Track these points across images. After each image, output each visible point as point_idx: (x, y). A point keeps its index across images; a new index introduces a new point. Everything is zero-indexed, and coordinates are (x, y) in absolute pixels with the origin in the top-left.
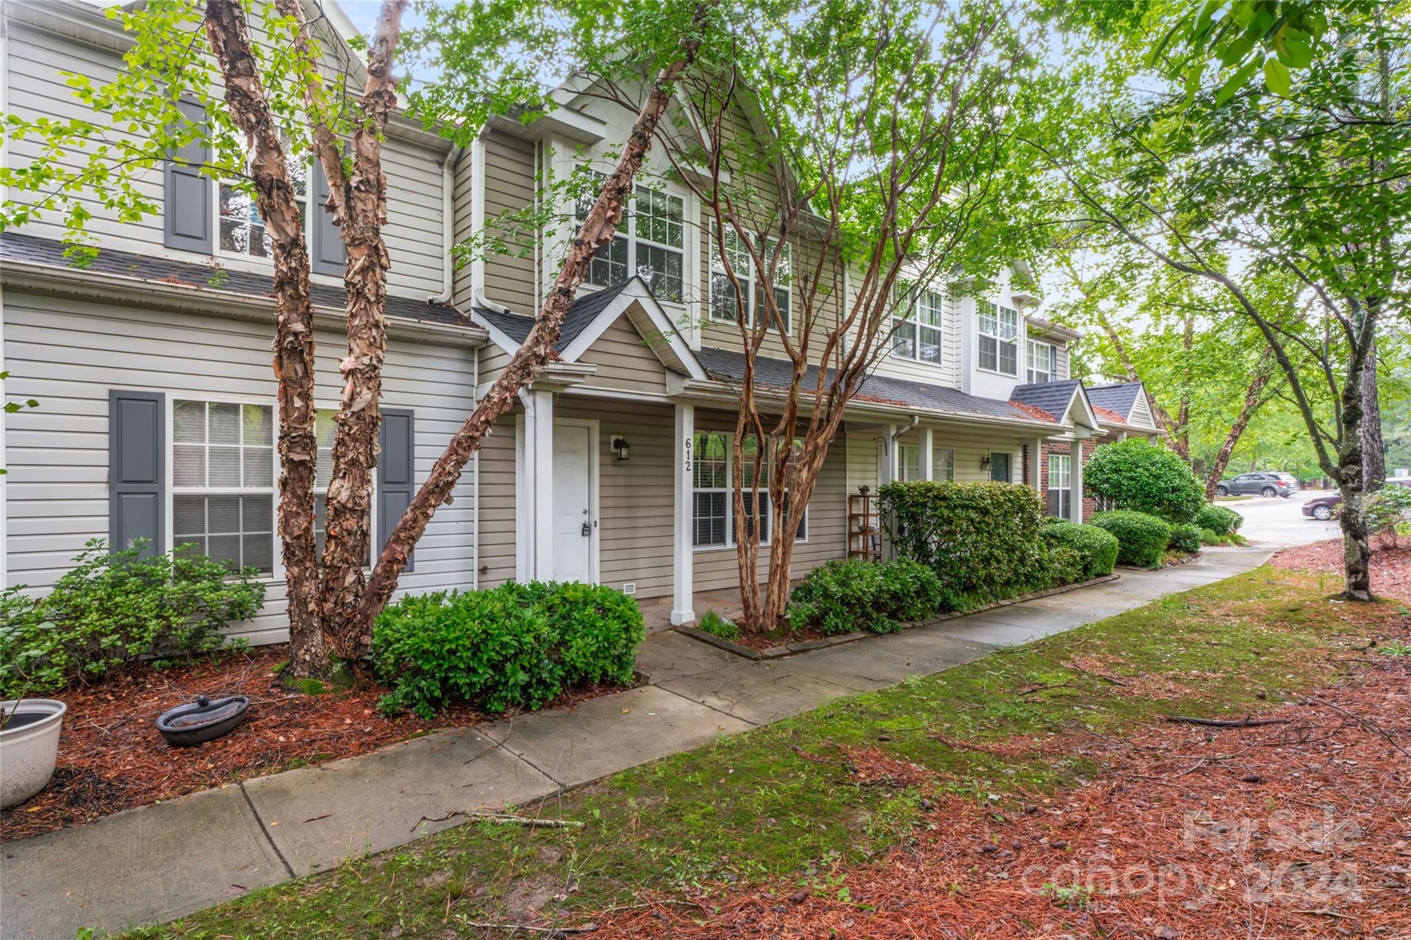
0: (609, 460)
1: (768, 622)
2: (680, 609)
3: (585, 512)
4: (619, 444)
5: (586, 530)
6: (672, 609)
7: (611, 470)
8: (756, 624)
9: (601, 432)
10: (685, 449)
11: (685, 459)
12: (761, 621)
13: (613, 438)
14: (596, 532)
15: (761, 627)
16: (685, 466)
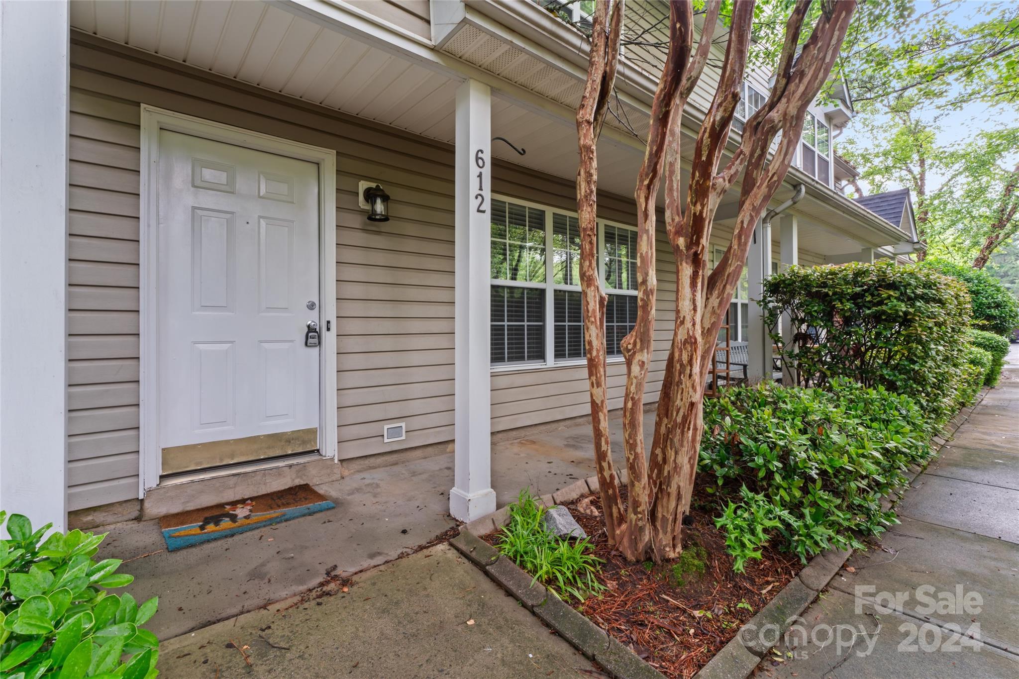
0: (356, 221)
1: (665, 539)
2: (467, 489)
3: (311, 306)
4: (370, 196)
5: (313, 336)
6: (452, 483)
7: (360, 238)
8: (634, 542)
9: (340, 172)
10: (474, 170)
11: (474, 189)
12: (647, 536)
13: (363, 185)
14: (330, 339)
15: (649, 551)
16: (474, 204)
